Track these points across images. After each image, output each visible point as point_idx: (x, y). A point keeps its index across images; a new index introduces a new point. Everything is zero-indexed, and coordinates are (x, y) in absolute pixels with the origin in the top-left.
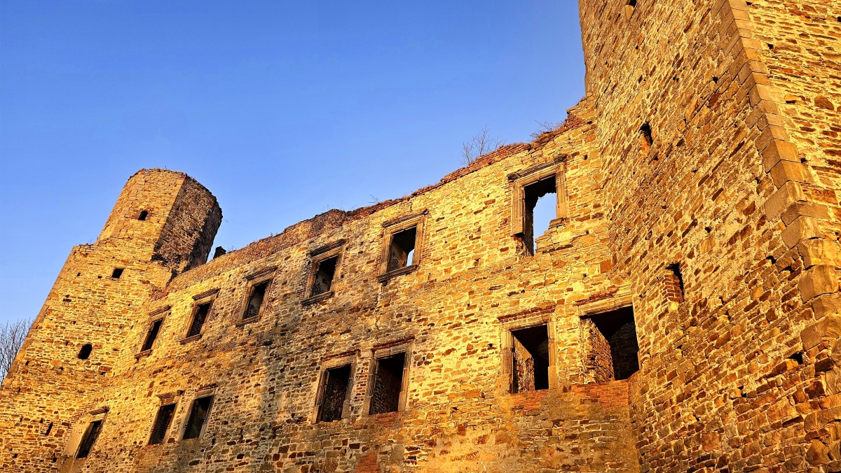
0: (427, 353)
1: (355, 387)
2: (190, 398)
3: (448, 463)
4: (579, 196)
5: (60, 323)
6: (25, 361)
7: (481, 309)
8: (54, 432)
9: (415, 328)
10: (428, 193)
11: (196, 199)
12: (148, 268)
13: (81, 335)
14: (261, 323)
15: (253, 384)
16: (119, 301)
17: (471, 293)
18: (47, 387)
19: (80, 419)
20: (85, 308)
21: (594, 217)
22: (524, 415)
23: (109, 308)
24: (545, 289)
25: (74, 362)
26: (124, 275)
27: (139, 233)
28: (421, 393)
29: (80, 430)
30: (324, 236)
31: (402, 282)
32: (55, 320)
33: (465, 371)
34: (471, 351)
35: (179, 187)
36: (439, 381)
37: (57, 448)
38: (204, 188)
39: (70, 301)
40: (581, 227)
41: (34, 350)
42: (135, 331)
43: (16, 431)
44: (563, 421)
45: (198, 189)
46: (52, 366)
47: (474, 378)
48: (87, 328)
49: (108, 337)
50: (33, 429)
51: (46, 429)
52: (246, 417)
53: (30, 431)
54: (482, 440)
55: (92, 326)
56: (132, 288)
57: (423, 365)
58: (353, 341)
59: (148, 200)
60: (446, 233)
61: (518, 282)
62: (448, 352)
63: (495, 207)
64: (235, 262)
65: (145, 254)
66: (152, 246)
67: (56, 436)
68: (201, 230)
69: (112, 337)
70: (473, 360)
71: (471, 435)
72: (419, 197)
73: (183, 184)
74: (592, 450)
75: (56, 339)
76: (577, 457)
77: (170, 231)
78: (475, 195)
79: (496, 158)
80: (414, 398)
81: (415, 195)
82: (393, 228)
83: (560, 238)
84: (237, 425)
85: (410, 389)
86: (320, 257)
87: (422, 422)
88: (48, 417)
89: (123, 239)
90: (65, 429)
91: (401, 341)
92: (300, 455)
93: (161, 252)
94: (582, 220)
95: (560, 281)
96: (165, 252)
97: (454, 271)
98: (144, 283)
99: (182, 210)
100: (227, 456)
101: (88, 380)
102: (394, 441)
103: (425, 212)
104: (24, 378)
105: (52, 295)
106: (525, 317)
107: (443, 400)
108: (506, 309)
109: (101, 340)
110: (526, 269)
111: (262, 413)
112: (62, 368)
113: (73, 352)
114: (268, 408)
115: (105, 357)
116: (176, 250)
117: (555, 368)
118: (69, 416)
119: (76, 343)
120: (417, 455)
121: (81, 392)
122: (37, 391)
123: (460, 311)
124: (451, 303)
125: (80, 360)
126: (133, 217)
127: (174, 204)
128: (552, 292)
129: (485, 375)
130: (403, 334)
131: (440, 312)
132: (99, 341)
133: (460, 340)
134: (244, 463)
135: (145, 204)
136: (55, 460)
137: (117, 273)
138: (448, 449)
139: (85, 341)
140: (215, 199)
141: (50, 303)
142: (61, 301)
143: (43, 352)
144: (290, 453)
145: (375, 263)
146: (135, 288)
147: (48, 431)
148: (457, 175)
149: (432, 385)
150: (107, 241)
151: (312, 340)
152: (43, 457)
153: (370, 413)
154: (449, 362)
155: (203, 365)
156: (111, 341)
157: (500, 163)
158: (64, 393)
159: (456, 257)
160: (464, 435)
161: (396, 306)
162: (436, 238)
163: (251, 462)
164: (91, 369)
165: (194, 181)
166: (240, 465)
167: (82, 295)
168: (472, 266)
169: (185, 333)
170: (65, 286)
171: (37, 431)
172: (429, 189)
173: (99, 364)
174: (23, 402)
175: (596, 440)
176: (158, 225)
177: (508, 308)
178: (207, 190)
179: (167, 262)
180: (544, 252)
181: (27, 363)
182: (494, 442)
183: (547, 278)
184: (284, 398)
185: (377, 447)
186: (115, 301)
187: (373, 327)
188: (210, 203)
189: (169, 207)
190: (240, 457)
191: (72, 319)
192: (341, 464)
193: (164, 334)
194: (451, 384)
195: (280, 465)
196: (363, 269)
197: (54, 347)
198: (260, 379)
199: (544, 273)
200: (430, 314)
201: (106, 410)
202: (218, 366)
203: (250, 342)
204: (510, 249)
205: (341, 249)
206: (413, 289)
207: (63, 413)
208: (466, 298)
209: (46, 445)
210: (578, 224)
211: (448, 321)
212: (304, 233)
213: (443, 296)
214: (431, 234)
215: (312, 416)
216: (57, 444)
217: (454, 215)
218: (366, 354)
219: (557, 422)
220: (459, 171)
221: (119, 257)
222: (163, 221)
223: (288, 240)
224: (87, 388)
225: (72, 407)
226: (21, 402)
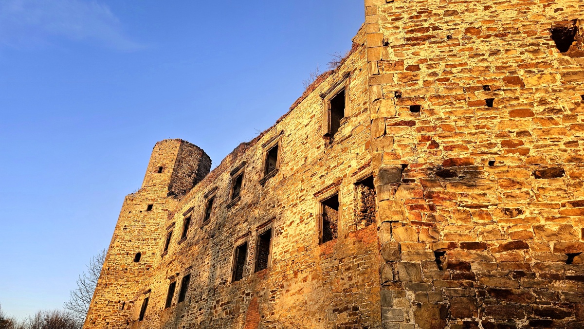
0: (281, 226)
1: (249, 256)
2: (181, 277)
3: (289, 298)
4: (356, 99)
5: (123, 243)
6: (107, 268)
7: (307, 191)
8: (126, 307)
9: (276, 211)
10: (284, 119)
11: (190, 153)
12: (166, 201)
13: (135, 248)
14: (210, 224)
15: (206, 263)
16: (152, 224)
17: (302, 181)
18: (120, 281)
19: (139, 298)
20: (135, 231)
21: (363, 111)
22: (326, 258)
23: (148, 229)
24: (337, 169)
25: (132, 265)
26: (154, 208)
27: (159, 181)
28: (278, 254)
29: (139, 304)
30: (237, 161)
31: (271, 182)
32: (120, 241)
33: (298, 235)
34: (302, 221)
35: (178, 148)
36: (286, 244)
37: (129, 317)
38: (194, 145)
39: (127, 228)
40: (357, 120)
41: (111, 260)
42: (162, 241)
43: (107, 309)
44: (344, 258)
45: (190, 147)
46: (121, 269)
47: (302, 238)
48: (137, 243)
49: (149, 247)
50: (115, 307)
51: (122, 306)
52: (203, 284)
53: (114, 308)
54: (305, 280)
55: (139, 242)
56: (159, 215)
57: (279, 235)
58: (249, 227)
59: (162, 160)
60: (292, 143)
61: (324, 168)
62: (291, 224)
63: (315, 118)
64: (201, 189)
65: (163, 193)
66: (167, 187)
67: (127, 309)
68: (197, 172)
69: (151, 246)
70: (302, 226)
71: (301, 276)
72: (280, 123)
73: (180, 146)
74: (358, 276)
75: (122, 252)
76: (351, 283)
77: (176, 176)
78: (306, 113)
79: (316, 86)
80: (275, 257)
81: (278, 122)
82: (267, 147)
83: (346, 132)
84: (199, 290)
85: (273, 252)
86: (235, 175)
87: (278, 273)
88: (123, 299)
89: (151, 186)
90: (131, 305)
91: (270, 221)
92: (225, 304)
93: (173, 190)
94: (357, 116)
95: (345, 162)
96: (175, 190)
97: (295, 168)
98: (165, 211)
99: (182, 162)
100: (195, 310)
101: (140, 274)
102: (265, 288)
103: (282, 132)
104: (108, 278)
105: (118, 227)
106: (327, 191)
107: (288, 256)
108: (319, 187)
109: (145, 249)
110: (329, 158)
111: (209, 281)
112: (126, 269)
113: (131, 259)
114: (212, 278)
115: (148, 259)
116: (182, 187)
117: (341, 223)
118: (133, 297)
119: (132, 253)
120: (275, 295)
121: (137, 282)
122: (115, 284)
123: (297, 194)
124: (293, 190)
125: (136, 263)
126: (155, 172)
127: (177, 159)
128: (341, 171)
129: (308, 235)
130: (270, 217)
131: (288, 197)
132: (144, 250)
133: (297, 214)
134: (202, 313)
135: (161, 163)
136: (128, 324)
137: (150, 207)
138: (289, 289)
139: (137, 251)
140: (202, 151)
141: (116, 232)
142: (122, 229)
143: (116, 261)
144: (220, 303)
145: (259, 173)
146: (160, 215)
147: (123, 307)
148: (297, 103)
149: (283, 247)
150: (142, 190)
151: (231, 230)
152: (122, 322)
153: (255, 272)
154: (291, 231)
155: (187, 255)
156: (150, 249)
157: (318, 88)
158: (129, 283)
159: (296, 159)
160: (297, 278)
161: (268, 199)
162: (287, 148)
163: (205, 312)
164: (142, 267)
165: (187, 143)
166: (200, 314)
167: (133, 224)
168: (303, 163)
169: (180, 238)
170: (123, 221)
171: (117, 308)
172: (284, 117)
173: (146, 264)
174: (109, 292)
175: (361, 269)
176: (169, 174)
177: (320, 187)
178: (196, 146)
179: (178, 195)
180: (337, 144)
181: (109, 269)
182: (311, 279)
183: (339, 161)
184: (218, 269)
185: (257, 293)
186: (150, 224)
187: (257, 216)
188: (200, 154)
189: (174, 162)
190: (200, 310)
191: (129, 239)
192: (242, 307)
193: (173, 240)
194: (292, 245)
195: (216, 312)
196: (254, 178)
197: (121, 257)
198: (208, 260)
199: (337, 158)
200: (283, 200)
201: (150, 291)
202: (193, 255)
203: (206, 237)
204: (321, 146)
205: (244, 168)
206: (276, 186)
207: (129, 295)
208: (300, 186)
209: (123, 316)
210: (355, 119)
211: (291, 203)
212: (229, 162)
213: (289, 187)
214: (285, 146)
215: (230, 279)
216: (128, 314)
217: (296, 131)
218: (254, 234)
219: (341, 260)
220: (298, 100)
221: (149, 198)
222: (171, 172)
223: (222, 169)
224: (141, 279)
225: (134, 291)
226: (108, 292)
